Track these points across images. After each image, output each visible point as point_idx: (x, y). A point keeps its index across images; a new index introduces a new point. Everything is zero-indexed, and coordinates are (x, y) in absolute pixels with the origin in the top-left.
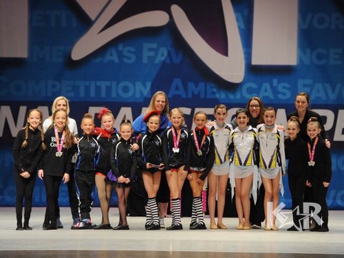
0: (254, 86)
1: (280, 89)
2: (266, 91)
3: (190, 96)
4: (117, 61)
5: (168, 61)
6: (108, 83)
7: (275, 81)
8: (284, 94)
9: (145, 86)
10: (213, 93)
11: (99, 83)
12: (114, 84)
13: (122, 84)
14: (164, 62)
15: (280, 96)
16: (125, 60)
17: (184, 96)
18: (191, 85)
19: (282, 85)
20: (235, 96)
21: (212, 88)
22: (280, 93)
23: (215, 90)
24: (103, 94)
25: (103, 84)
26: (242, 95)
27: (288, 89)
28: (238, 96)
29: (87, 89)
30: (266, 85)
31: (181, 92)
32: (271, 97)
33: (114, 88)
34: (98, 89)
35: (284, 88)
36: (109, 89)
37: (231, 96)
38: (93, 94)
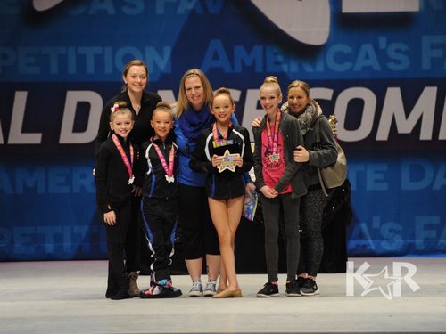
0: (346, 49)
1: (391, 53)
2: (367, 57)
3: (238, 69)
4: (111, 11)
5: (200, 11)
6: (98, 50)
7: (382, 41)
8: (398, 62)
9: (161, 53)
10: (278, 63)
11: (82, 50)
12: (108, 50)
13: (122, 51)
14: (192, 13)
15: (392, 66)
16: (127, 10)
17: (228, 69)
18: (239, 51)
19: (394, 46)
20: (314, 68)
21: (275, 54)
22: (391, 60)
23: (280, 58)
24: (91, 69)
25: (90, 52)
26: (326, 67)
27: (405, 53)
28: (320, 67)
29: (63, 60)
30: (368, 48)
31: (223, 63)
32: (377, 67)
33: (108, 58)
34: (81, 60)
35: (398, 51)
36: (99, 60)
37: (308, 68)
38: (72, 68)
